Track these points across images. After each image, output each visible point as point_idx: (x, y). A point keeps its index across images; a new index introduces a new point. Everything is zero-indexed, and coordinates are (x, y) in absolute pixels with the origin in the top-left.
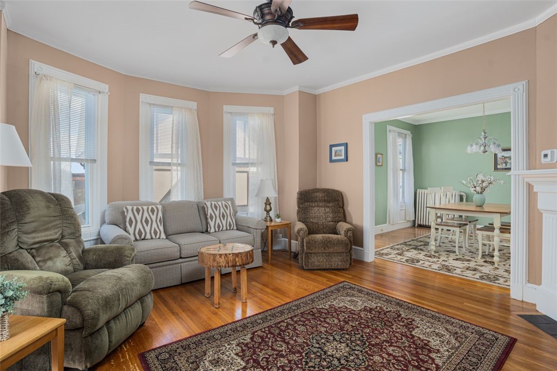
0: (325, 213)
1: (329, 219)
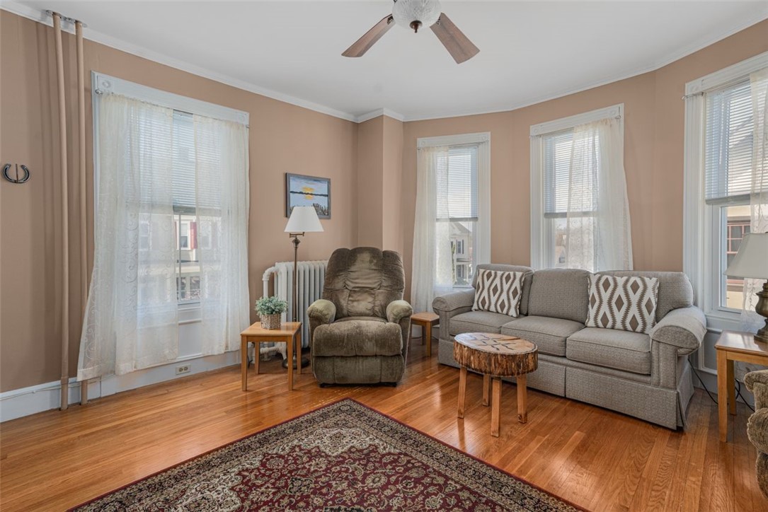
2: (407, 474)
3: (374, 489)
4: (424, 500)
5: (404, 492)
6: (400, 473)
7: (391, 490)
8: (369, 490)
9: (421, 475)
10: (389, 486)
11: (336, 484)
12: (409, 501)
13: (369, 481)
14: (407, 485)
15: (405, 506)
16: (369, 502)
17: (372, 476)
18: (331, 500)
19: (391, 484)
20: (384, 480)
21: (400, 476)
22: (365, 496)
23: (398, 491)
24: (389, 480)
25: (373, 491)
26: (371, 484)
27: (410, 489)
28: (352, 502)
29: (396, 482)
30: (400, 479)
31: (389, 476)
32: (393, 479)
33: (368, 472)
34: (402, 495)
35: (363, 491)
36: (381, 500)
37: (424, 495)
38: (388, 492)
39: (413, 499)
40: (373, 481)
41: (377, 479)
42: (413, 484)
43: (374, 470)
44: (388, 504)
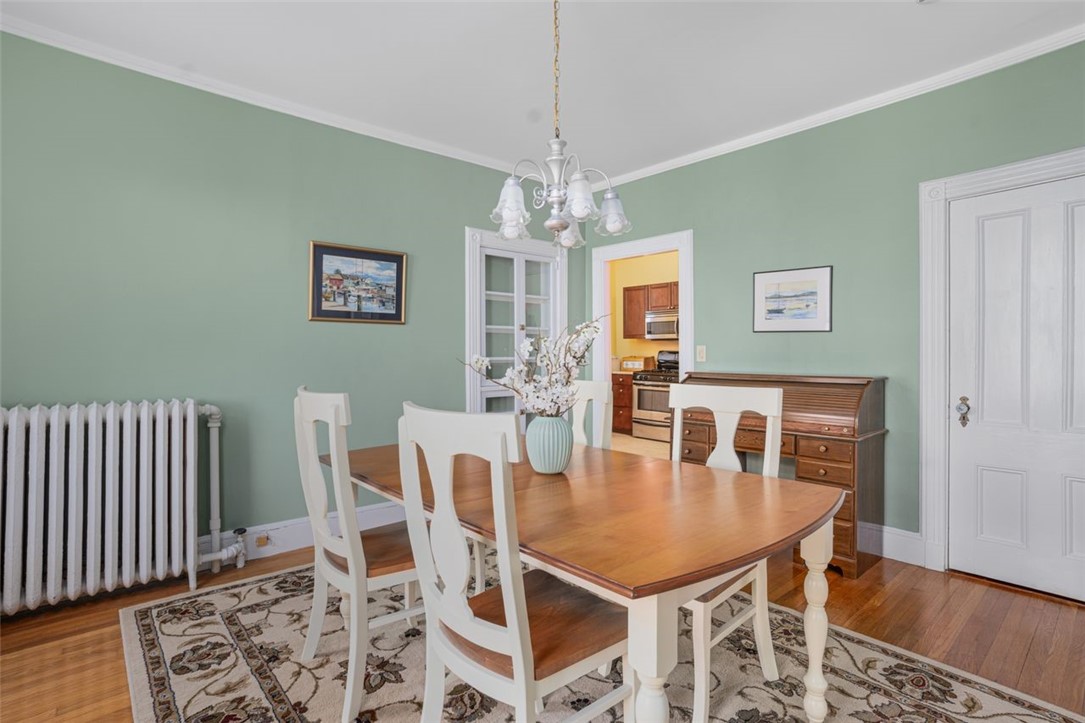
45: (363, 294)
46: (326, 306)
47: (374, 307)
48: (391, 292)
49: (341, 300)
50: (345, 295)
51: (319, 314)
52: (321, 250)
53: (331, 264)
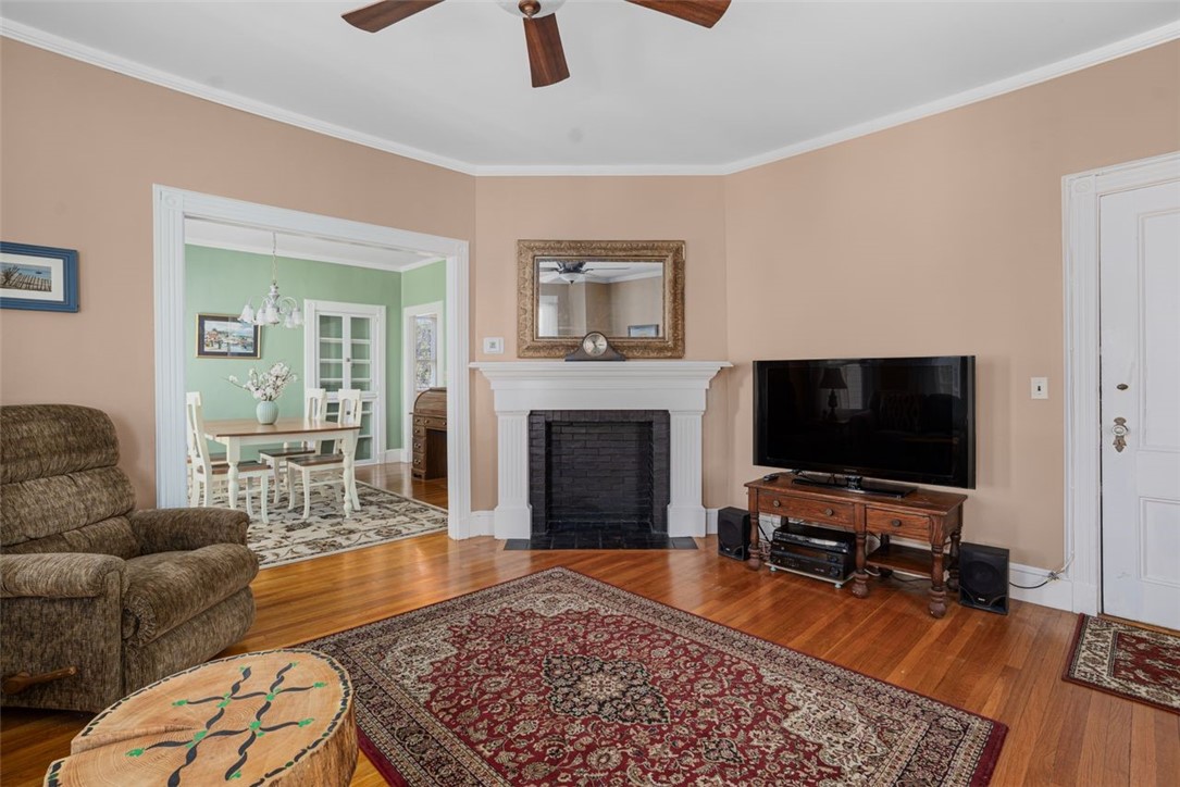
0: (79, 493)
1: (102, 510)
2: (554, 768)
3: (606, 746)
4: (538, 731)
5: (563, 740)
6: (564, 771)
7: (582, 744)
8: (614, 744)
9: (531, 766)
10: (584, 749)
11: (666, 754)
12: (558, 730)
13: (616, 758)
14: (557, 751)
15: (565, 724)
16: (613, 729)
17: (611, 766)
18: (665, 732)
19: (582, 752)
20: (593, 759)
21: (566, 764)
22: (618, 736)
23: (572, 743)
24: (584, 759)
25: (609, 743)
26: (611, 753)
27: (554, 745)
28: (635, 729)
29: (572, 756)
30: (566, 761)
31: (584, 765)
32: (578, 761)
33: (619, 773)
34: (567, 737)
35: (623, 743)
36: (596, 731)
37: (536, 737)
38: (587, 740)
39: (553, 732)
40: (609, 758)
41: (603, 760)
42: (548, 752)
43: (609, 777)
44: (586, 727)
45: (231, 342)
46: (206, 349)
47: (239, 349)
48: (251, 340)
49: (217, 346)
50: (219, 343)
51: (201, 353)
52: (202, 319)
53: (209, 326)
